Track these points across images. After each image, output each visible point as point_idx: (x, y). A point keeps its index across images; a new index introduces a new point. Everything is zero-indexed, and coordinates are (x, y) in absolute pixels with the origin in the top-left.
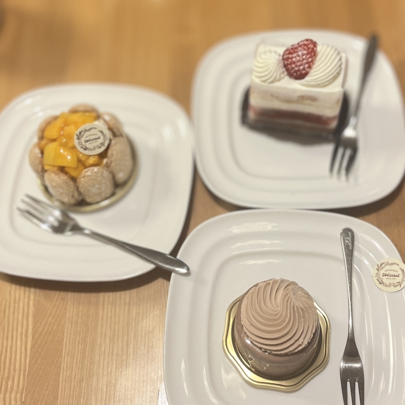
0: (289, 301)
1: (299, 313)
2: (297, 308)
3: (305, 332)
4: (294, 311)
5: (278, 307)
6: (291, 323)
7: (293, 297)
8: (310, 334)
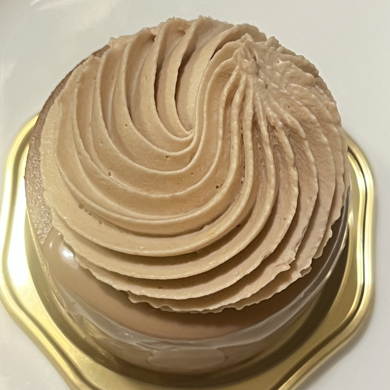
0: (237, 98)
1: (277, 147)
2: (271, 128)
3: (303, 222)
4: (257, 140)
5: (190, 128)
6: (247, 190)
7: (251, 81)
8: (322, 230)
